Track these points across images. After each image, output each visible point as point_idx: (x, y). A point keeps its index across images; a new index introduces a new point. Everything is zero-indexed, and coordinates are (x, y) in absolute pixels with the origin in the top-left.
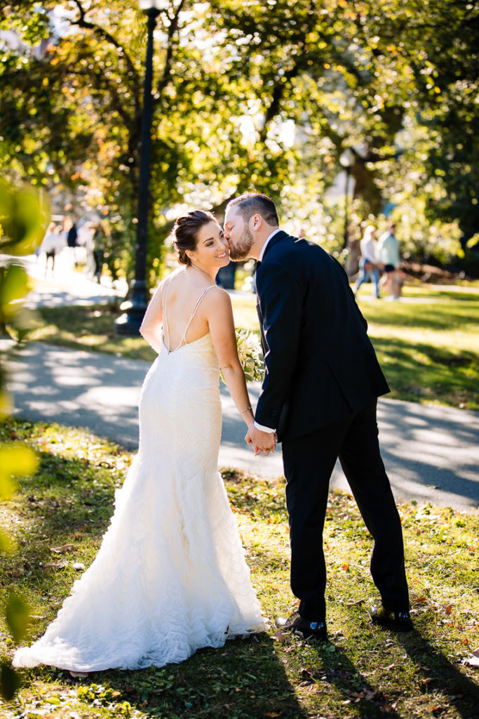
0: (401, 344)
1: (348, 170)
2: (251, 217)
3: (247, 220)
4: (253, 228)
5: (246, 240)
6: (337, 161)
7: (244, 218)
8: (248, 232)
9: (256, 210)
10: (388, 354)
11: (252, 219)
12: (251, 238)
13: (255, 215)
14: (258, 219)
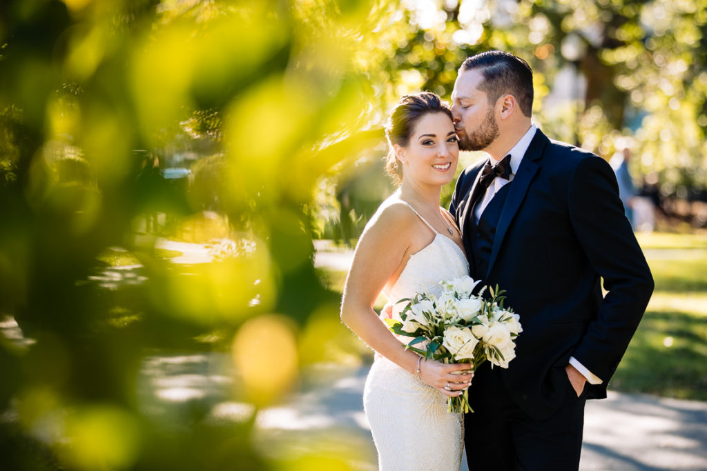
0: (687, 319)
1: (577, 64)
2: (498, 97)
3: (493, 101)
4: (501, 116)
5: (487, 130)
6: (558, 54)
7: (489, 97)
8: (491, 120)
9: (509, 87)
10: (669, 333)
11: (501, 100)
12: (496, 129)
13: (506, 97)
14: (509, 102)
